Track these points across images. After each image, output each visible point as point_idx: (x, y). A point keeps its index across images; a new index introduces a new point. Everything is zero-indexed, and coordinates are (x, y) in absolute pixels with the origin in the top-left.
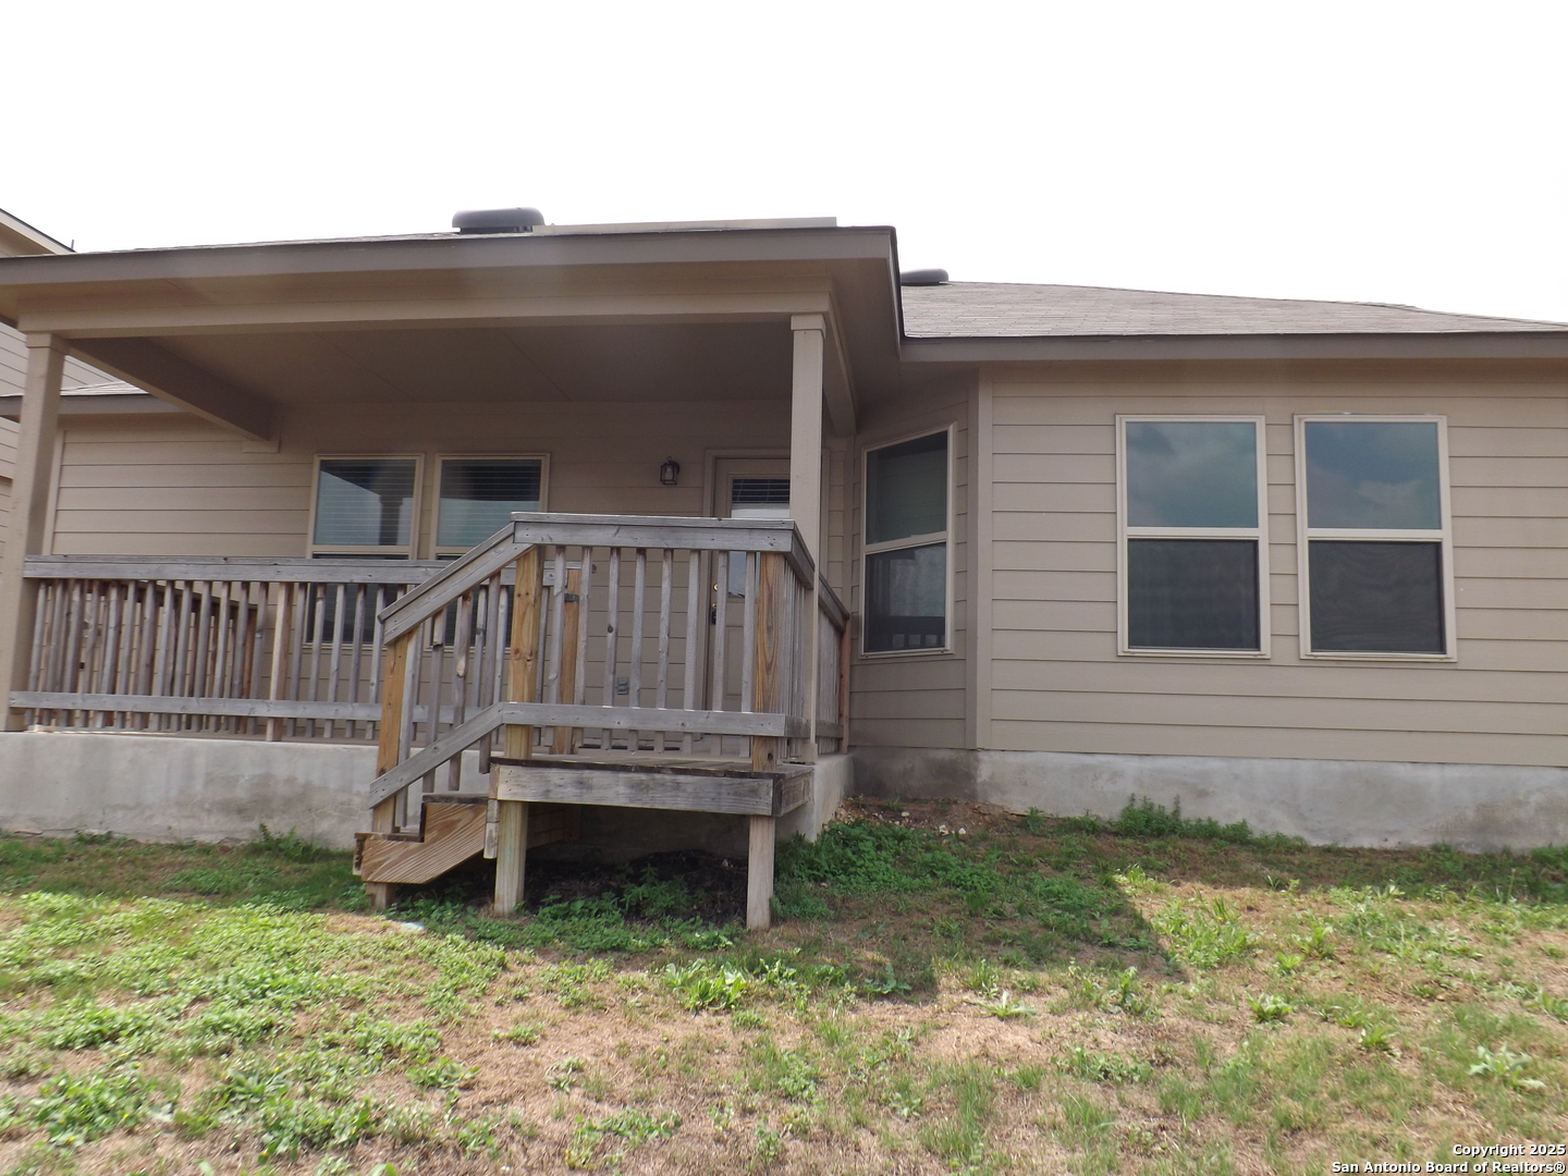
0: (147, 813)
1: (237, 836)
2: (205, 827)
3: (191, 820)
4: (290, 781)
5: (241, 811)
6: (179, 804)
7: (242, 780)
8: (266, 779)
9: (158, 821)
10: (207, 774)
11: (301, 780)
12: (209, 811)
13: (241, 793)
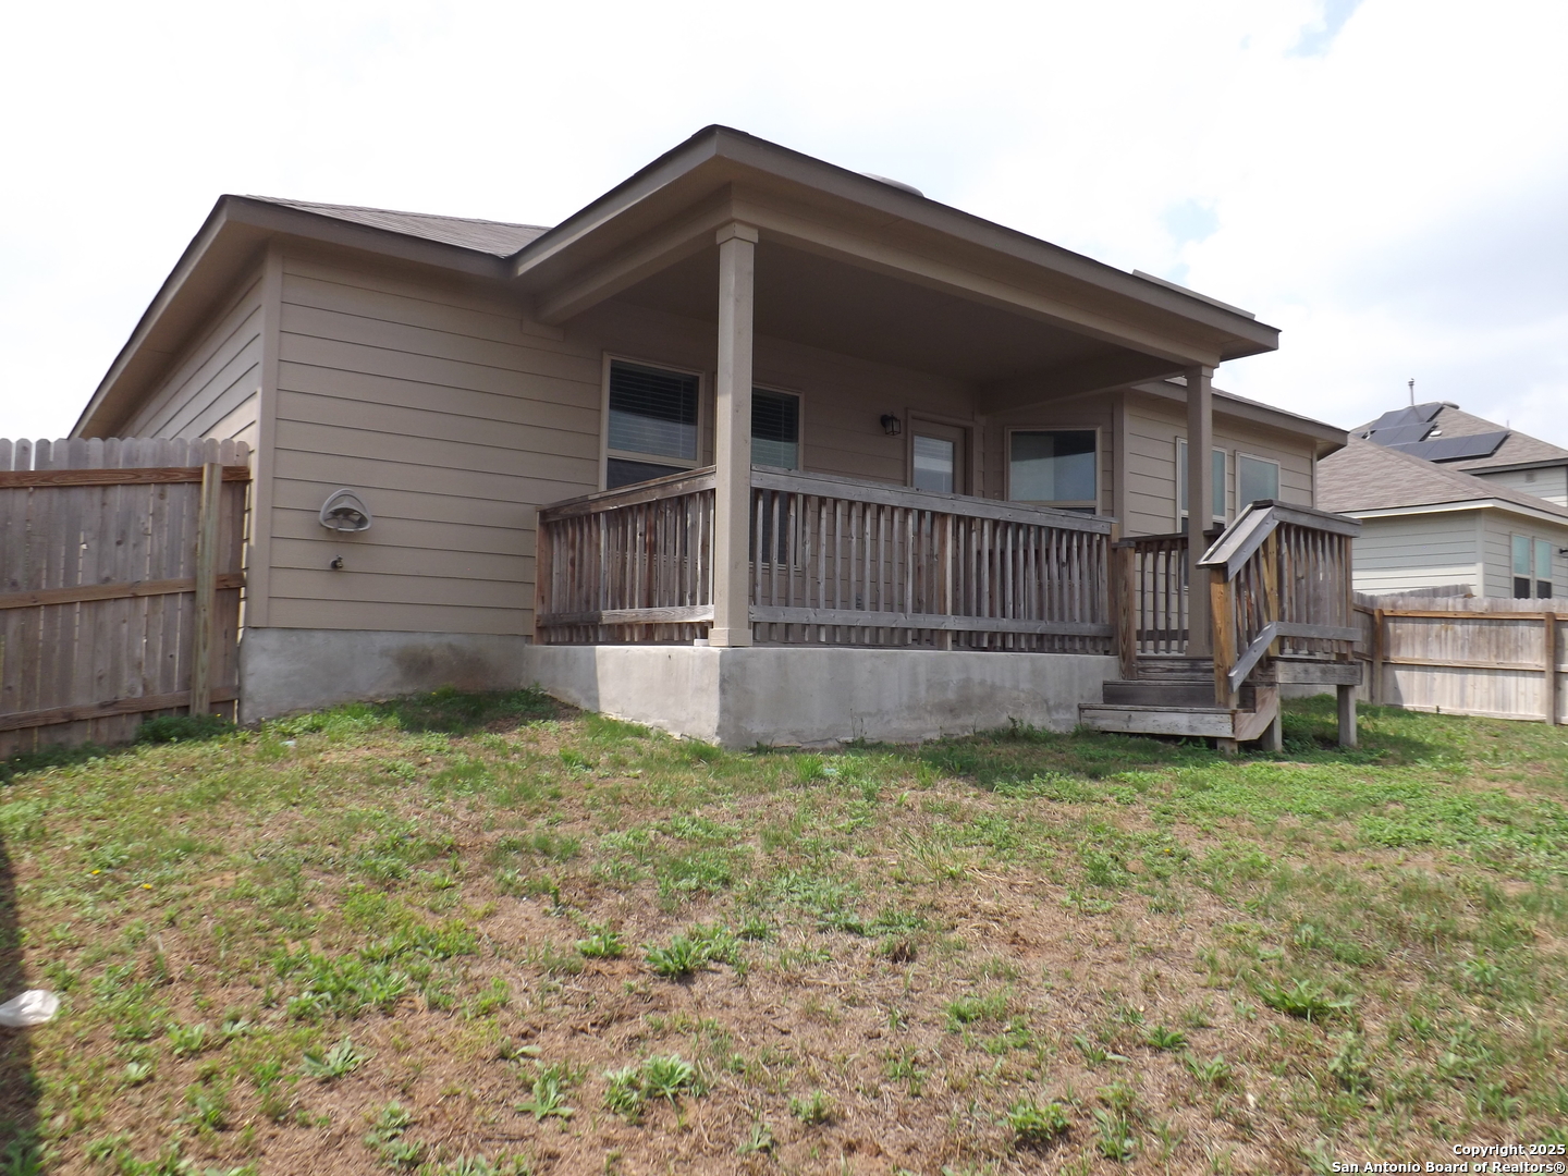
0: (886, 718)
1: (952, 732)
2: (929, 726)
3: (918, 721)
4: (982, 683)
5: (952, 710)
6: (910, 708)
7: (952, 685)
8: (967, 682)
9: (895, 725)
10: (928, 680)
11: (989, 682)
12: (931, 713)
13: (951, 695)
